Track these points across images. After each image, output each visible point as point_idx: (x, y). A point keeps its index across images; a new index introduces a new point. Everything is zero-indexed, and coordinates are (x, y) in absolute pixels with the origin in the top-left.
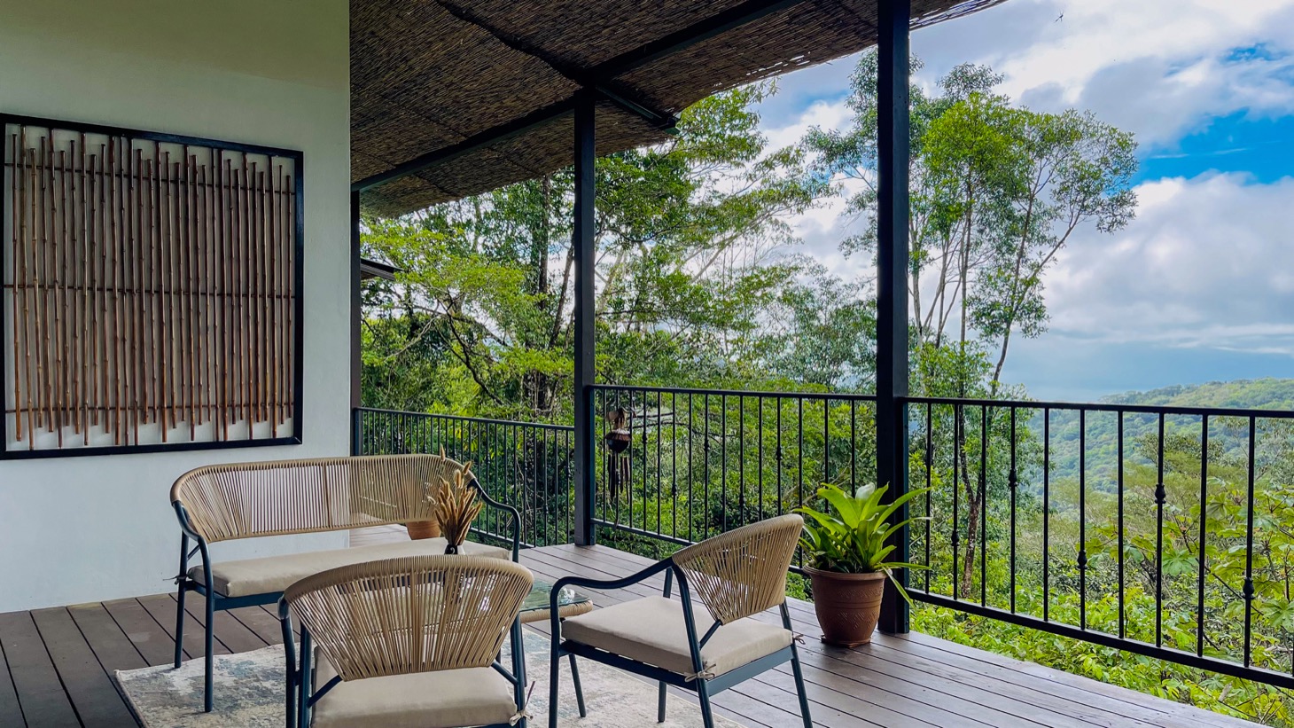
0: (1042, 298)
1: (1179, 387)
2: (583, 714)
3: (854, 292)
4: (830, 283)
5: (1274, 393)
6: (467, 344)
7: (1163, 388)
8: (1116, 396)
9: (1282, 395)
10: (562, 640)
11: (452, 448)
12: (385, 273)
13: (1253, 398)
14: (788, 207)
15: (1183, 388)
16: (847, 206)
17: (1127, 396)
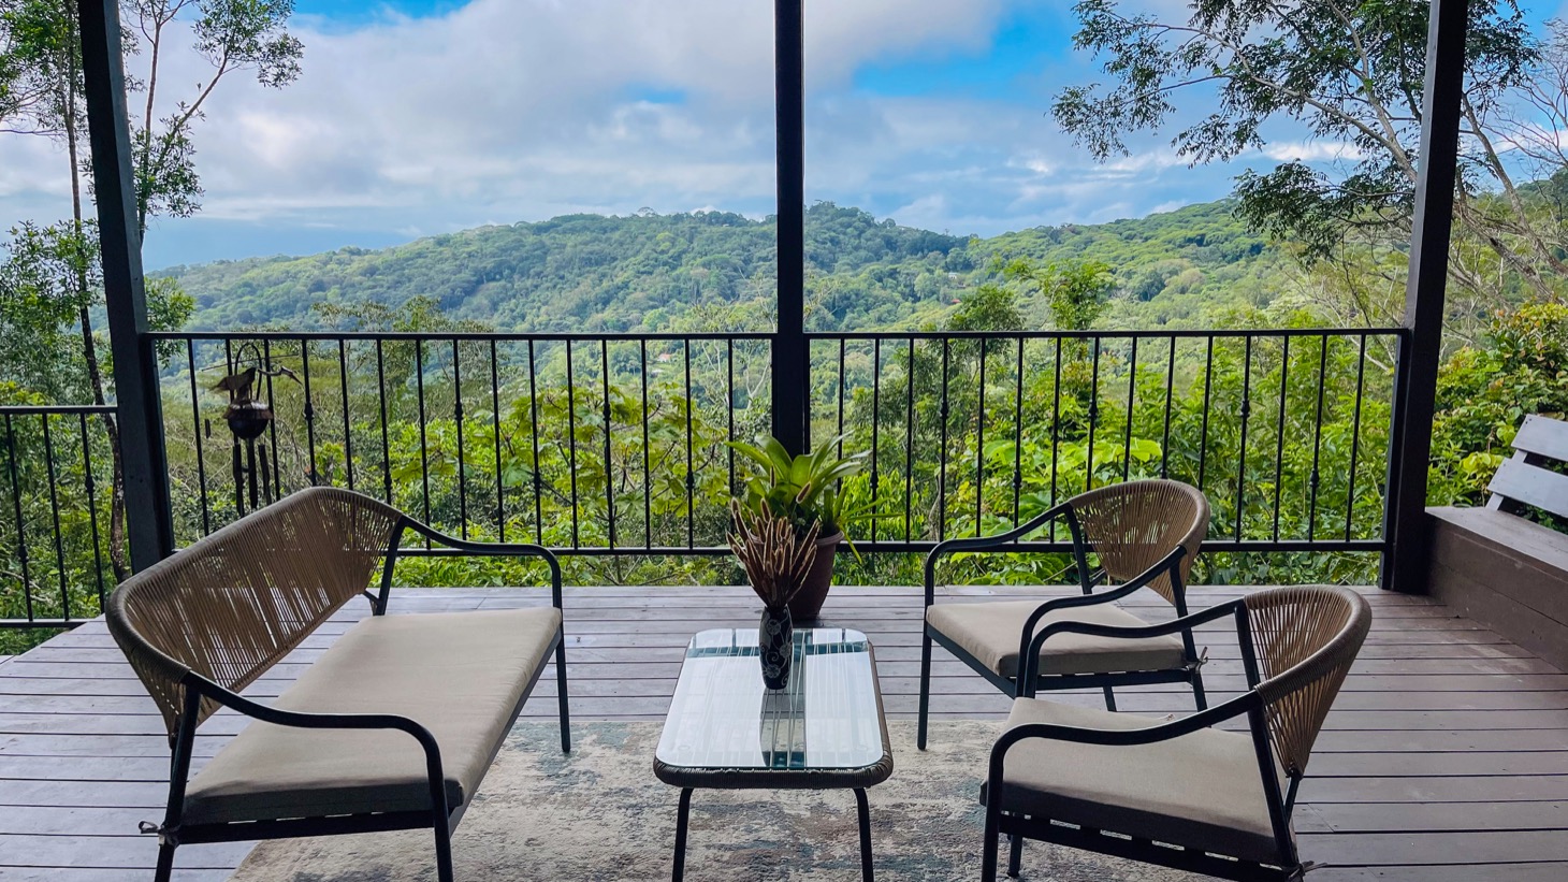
0: (192, 165)
1: (183, 267)
5: (288, 272)
7: (164, 268)
9: (296, 274)
13: (266, 278)
15: (189, 268)
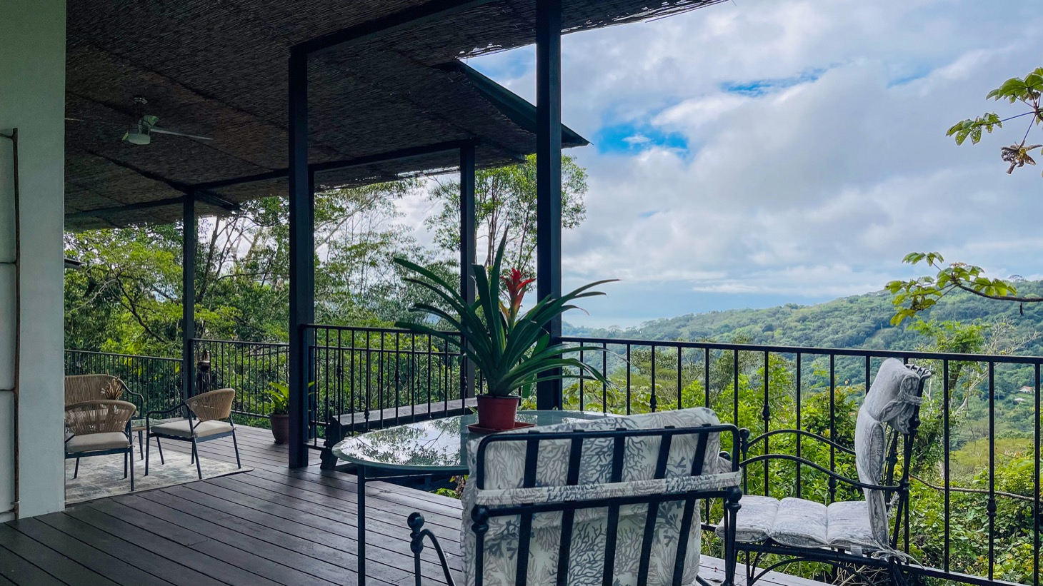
1: (692, 315)
2: (163, 463)
3: (434, 256)
4: (418, 249)
6: (133, 299)
8: (652, 321)
9: (756, 320)
10: (150, 432)
11: (123, 372)
12: (74, 266)
13: (738, 322)
14: (392, 193)
15: (695, 316)
16: (429, 195)
17: (659, 322)
